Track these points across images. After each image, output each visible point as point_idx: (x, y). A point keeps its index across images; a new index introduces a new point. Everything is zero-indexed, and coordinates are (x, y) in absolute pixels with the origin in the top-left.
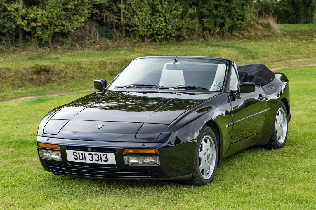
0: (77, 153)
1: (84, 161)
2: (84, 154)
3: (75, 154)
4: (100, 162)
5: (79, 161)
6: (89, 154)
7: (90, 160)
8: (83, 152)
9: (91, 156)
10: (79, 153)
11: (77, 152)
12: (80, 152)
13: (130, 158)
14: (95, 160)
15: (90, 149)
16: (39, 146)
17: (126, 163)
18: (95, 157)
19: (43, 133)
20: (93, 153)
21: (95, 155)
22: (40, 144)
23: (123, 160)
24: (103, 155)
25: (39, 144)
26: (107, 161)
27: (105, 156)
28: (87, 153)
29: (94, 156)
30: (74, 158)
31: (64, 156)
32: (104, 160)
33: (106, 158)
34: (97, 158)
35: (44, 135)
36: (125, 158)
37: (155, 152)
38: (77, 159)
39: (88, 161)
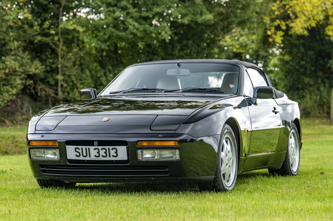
0: (79, 149)
1: (88, 158)
2: (89, 149)
3: (77, 150)
4: (108, 158)
5: (81, 158)
6: (95, 149)
7: (95, 156)
8: (87, 147)
9: (97, 151)
10: (82, 149)
11: (80, 147)
12: (84, 147)
13: (144, 152)
14: (103, 156)
15: (96, 143)
16: (30, 145)
17: (140, 158)
18: (102, 153)
19: (36, 130)
20: (100, 148)
21: (102, 149)
22: (32, 142)
23: (136, 155)
24: (112, 149)
25: (30, 142)
26: (117, 156)
27: (115, 150)
28: (92, 148)
29: (100, 151)
30: (76, 155)
31: (63, 153)
32: (113, 156)
33: (116, 152)
34: (105, 153)
35: (37, 132)
36: (139, 152)
37: (174, 145)
38: (79, 156)
39: (93, 158)
